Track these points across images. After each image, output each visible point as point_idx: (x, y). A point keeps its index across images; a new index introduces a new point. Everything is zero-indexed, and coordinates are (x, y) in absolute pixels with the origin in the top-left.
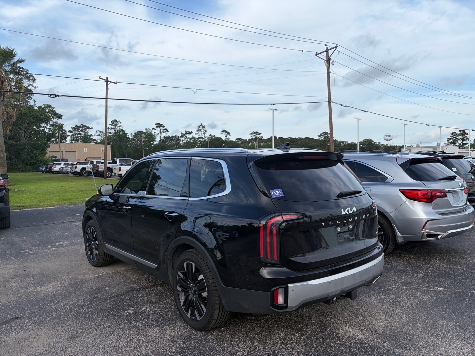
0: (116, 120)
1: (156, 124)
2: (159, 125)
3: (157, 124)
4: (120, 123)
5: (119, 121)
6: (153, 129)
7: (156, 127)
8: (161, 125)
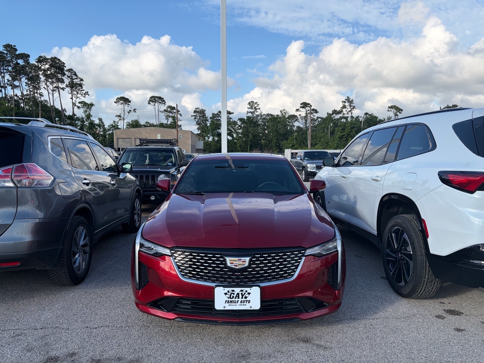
0: (253, 102)
1: (301, 104)
2: (305, 105)
3: (303, 103)
4: (258, 105)
5: (257, 103)
6: (297, 110)
7: (301, 107)
8: (309, 104)
